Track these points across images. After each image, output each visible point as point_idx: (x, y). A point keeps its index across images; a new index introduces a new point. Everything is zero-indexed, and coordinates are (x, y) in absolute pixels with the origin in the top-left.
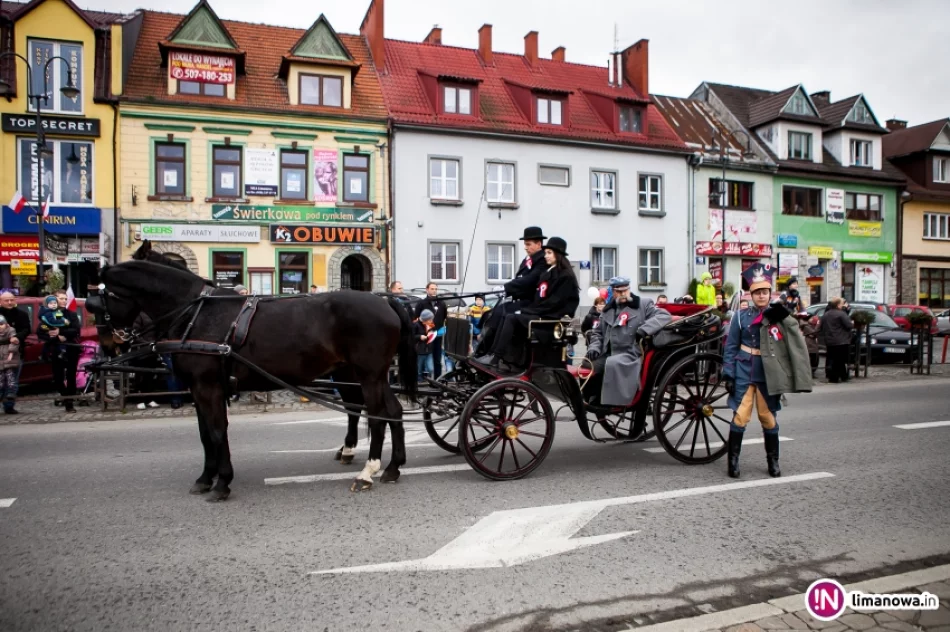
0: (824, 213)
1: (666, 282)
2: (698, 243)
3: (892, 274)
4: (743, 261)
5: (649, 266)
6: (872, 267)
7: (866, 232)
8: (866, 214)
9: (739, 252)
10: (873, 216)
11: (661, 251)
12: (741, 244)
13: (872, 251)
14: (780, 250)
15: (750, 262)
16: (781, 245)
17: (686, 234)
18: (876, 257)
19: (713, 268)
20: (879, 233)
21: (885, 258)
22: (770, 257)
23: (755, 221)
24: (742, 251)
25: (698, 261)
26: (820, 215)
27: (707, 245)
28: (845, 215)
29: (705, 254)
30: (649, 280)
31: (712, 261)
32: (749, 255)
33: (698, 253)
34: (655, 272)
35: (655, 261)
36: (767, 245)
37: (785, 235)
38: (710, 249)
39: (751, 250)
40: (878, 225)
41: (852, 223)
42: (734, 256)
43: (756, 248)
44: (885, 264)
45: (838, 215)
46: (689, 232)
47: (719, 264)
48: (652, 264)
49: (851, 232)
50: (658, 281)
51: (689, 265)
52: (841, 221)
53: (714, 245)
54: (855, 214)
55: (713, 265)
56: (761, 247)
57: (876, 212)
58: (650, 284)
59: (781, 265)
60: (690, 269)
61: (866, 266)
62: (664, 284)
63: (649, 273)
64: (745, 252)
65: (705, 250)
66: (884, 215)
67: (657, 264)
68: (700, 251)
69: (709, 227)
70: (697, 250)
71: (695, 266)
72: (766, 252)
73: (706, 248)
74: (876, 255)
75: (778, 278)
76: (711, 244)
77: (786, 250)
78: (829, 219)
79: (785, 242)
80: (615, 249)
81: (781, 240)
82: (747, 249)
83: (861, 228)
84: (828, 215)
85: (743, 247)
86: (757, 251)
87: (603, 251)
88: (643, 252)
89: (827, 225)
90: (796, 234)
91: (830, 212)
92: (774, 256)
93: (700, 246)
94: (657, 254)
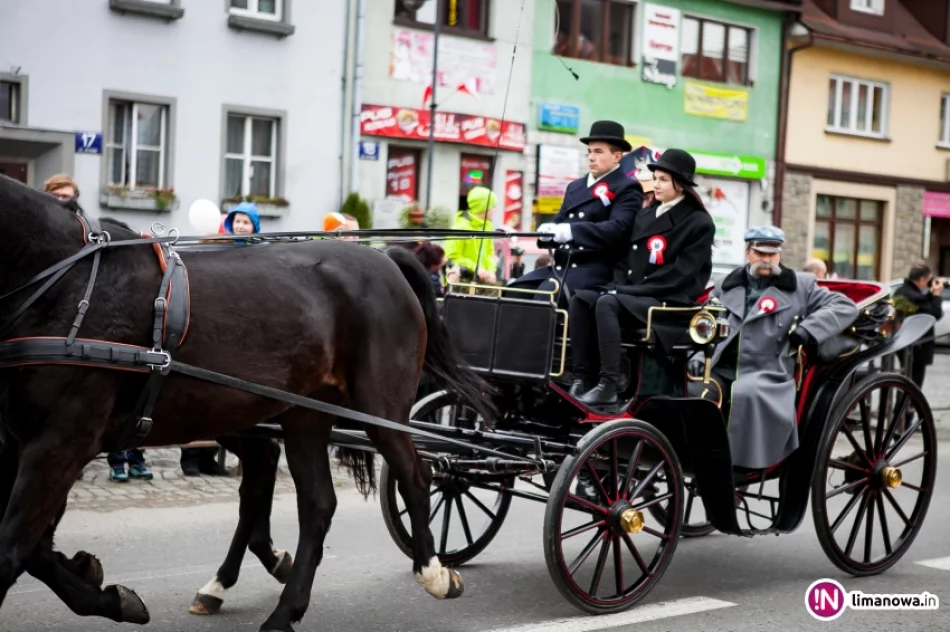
0: (637, 58)
1: (287, 195)
2: (366, 107)
3: (765, 205)
4: (464, 156)
5: (247, 156)
6: (725, 187)
7: (718, 110)
8: (719, 69)
9: (455, 136)
10: (732, 71)
11: (278, 120)
12: (460, 118)
13: (728, 153)
14: (543, 137)
15: (479, 158)
16: (545, 126)
17: (338, 83)
18: (734, 166)
19: (395, 169)
20: (741, 114)
21: (751, 169)
22: (520, 151)
23: (493, 64)
24: (462, 133)
25: (362, 152)
26: (630, 64)
27: (387, 113)
28: (680, 67)
29: (379, 135)
30: (246, 190)
31: (394, 152)
32: (477, 143)
33: (364, 133)
34: (262, 169)
35: (263, 146)
36: (517, 124)
37: (554, 103)
38: (391, 123)
39: (480, 133)
40: (742, 94)
41: (693, 87)
42: (445, 143)
43: (494, 128)
44: (750, 182)
45: (666, 67)
46: (344, 80)
47: (409, 160)
48: (254, 152)
49: (688, 107)
50: (268, 195)
51: (341, 158)
52: (669, 80)
53: (401, 114)
54: (700, 67)
55: (395, 162)
56: (504, 126)
57: (738, 65)
58: (249, 200)
59: (542, 172)
60: (344, 170)
61: (715, 184)
62: (282, 203)
63: (248, 172)
64: (469, 136)
65: (379, 125)
66: (754, 73)
67: (267, 153)
68: (369, 127)
69: (391, 70)
70: (362, 125)
71: (358, 162)
72: (513, 138)
73: (382, 120)
74: (736, 160)
75: (535, 202)
76: (395, 111)
77: (555, 138)
78: (647, 72)
79: (553, 121)
80: (167, 107)
81: (546, 113)
82: (474, 131)
83: (709, 100)
84: (646, 64)
85: (467, 124)
86: (493, 136)
87: (136, 110)
88: (235, 121)
89: (642, 86)
90: (576, 106)
91: (649, 59)
92: (529, 150)
93: (369, 114)
94: (268, 126)
